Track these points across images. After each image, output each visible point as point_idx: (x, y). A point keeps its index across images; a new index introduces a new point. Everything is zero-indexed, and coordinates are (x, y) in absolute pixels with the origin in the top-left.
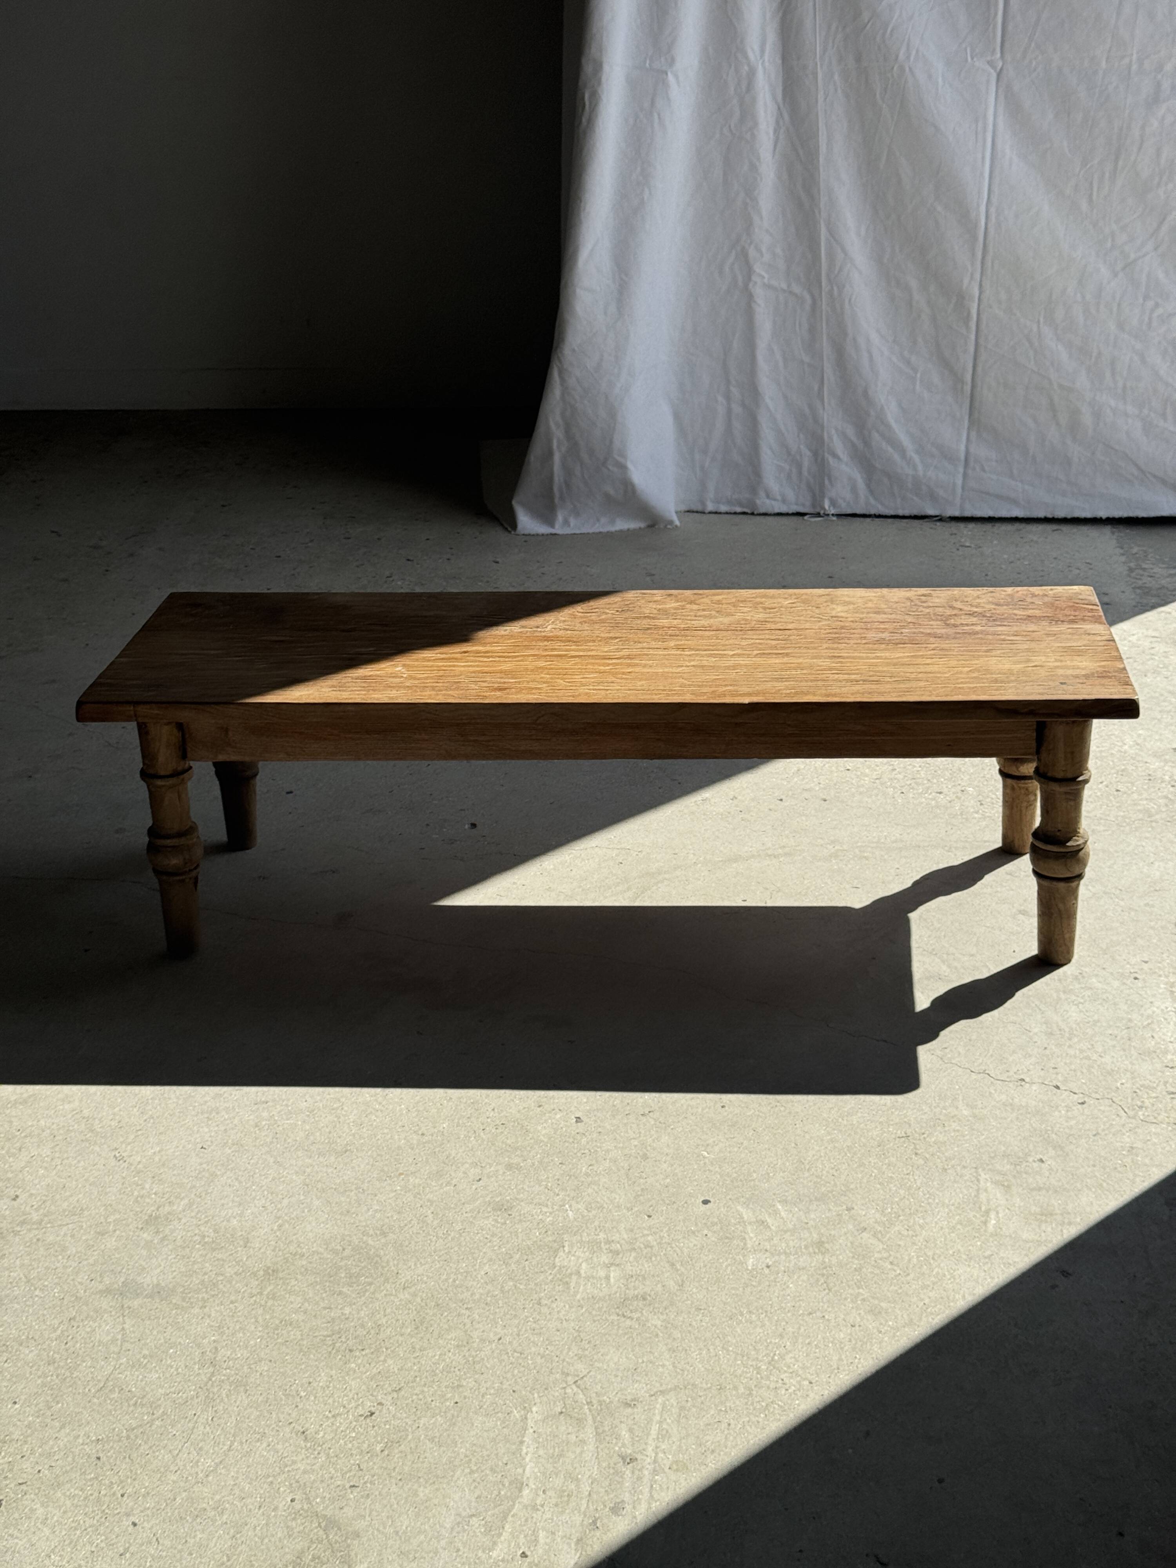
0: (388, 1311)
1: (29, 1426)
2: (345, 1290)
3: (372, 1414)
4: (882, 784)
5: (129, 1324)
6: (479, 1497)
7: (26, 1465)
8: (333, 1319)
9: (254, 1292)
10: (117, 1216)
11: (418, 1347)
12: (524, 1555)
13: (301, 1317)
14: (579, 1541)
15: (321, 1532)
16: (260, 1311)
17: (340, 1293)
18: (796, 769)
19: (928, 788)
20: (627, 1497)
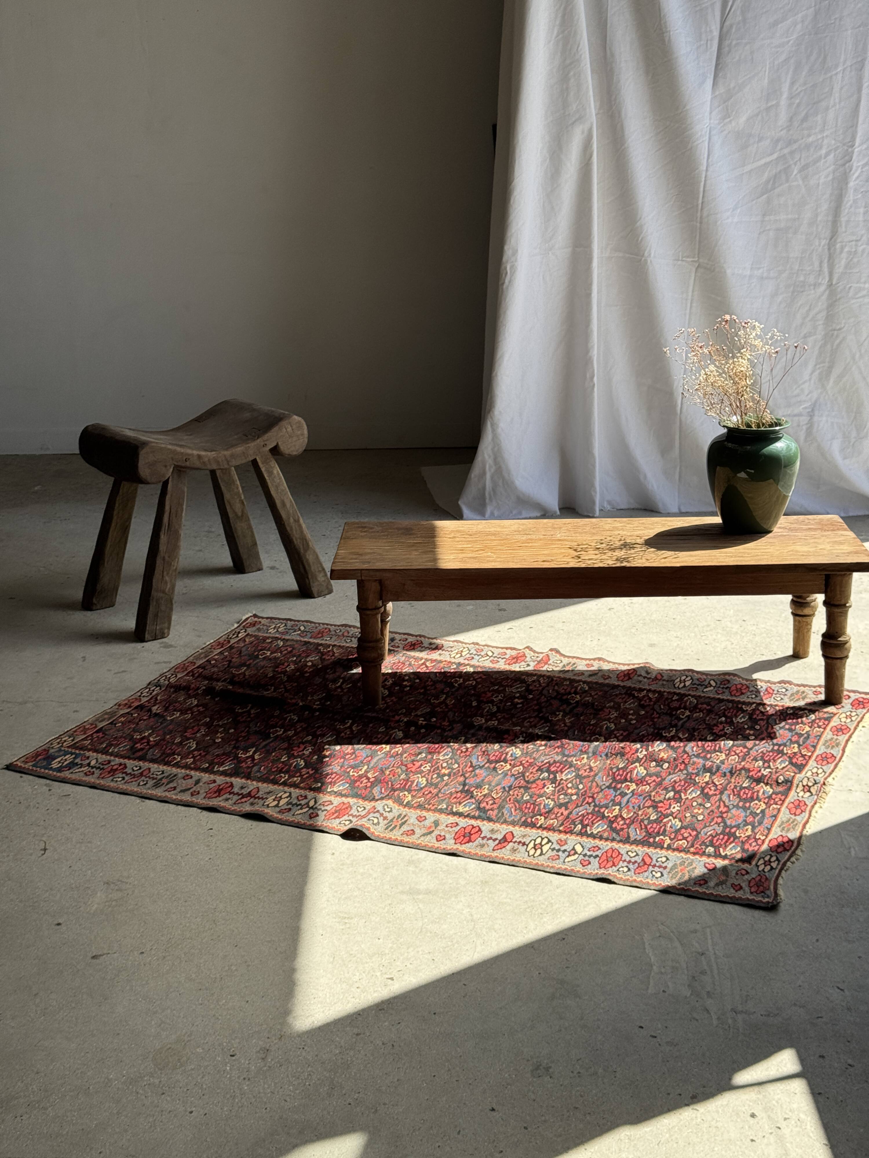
0: (553, 897)
1: (391, 948)
2: (527, 889)
3: (564, 939)
4: (729, 651)
5: (421, 906)
6: (632, 970)
7: (398, 963)
8: (526, 902)
9: (480, 890)
10: (392, 861)
11: (575, 911)
12: (664, 991)
13: (509, 900)
14: (689, 986)
15: (560, 986)
16: (486, 899)
17: (525, 890)
18: (675, 644)
19: (755, 653)
20: (706, 967)
